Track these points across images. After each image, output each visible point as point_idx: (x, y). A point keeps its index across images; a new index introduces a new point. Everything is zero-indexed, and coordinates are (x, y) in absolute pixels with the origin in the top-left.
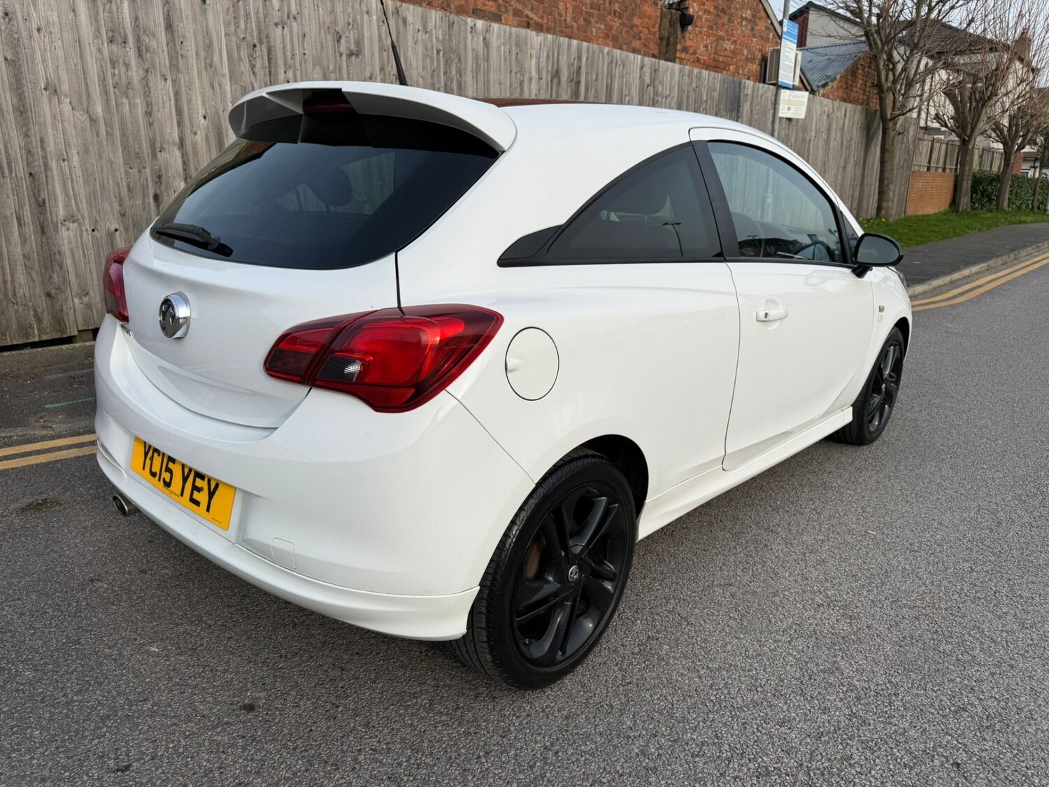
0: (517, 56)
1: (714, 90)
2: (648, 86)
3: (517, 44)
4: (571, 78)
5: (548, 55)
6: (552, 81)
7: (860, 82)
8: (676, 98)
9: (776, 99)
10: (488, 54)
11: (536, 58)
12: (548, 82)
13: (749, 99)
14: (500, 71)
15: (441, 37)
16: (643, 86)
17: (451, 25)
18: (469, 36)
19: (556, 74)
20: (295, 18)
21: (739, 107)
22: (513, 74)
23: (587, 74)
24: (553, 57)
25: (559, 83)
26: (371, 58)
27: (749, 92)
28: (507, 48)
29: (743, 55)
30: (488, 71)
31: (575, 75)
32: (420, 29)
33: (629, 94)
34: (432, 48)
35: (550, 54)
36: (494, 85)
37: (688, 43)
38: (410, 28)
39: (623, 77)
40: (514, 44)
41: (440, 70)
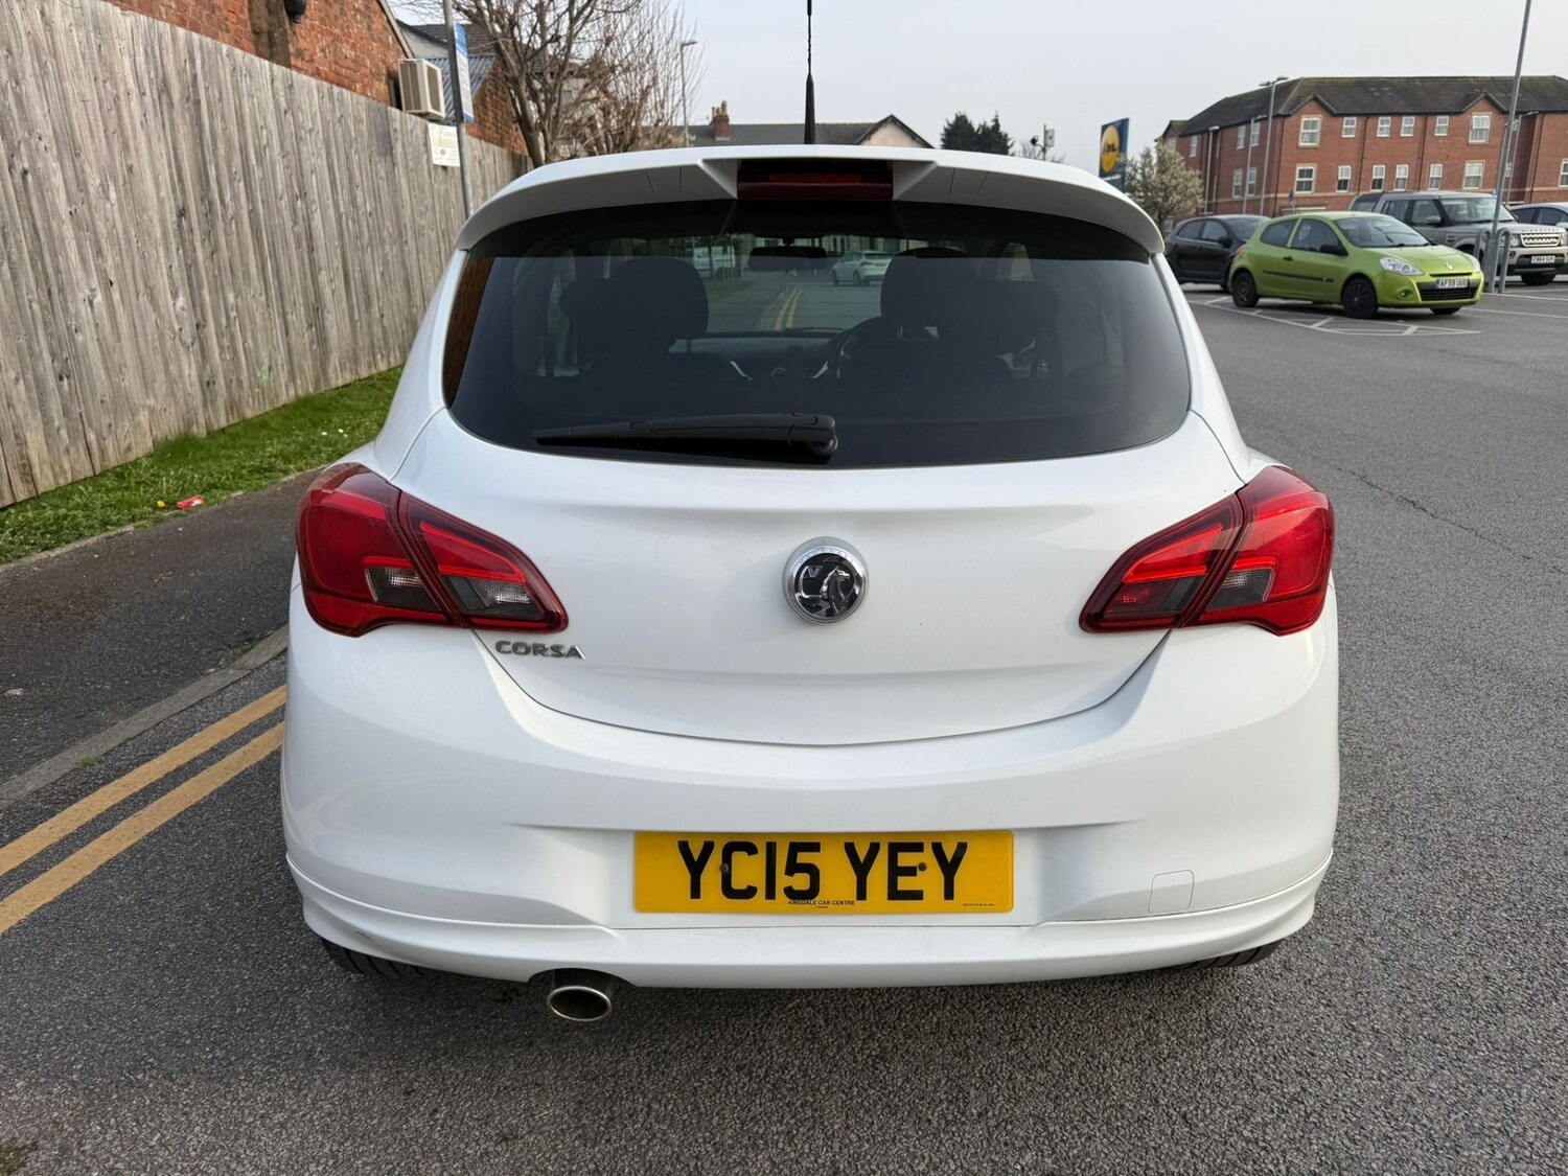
0: (100, 51)
1: (361, 121)
2: (286, 112)
3: (97, 28)
4: (187, 95)
5: (146, 52)
6: (160, 99)
7: (491, 114)
8: (321, 133)
9: (426, 138)
10: (53, 42)
11: (130, 56)
13: (400, 137)
14: (79, 77)
16: (280, 112)
19: (164, 88)
21: (392, 148)
22: (101, 84)
23: (207, 89)
24: (154, 57)
25: (171, 105)
27: (398, 126)
28: (82, 34)
29: (366, 67)
30: (60, 78)
31: (191, 89)
33: (266, 127)
35: (149, 49)
37: (303, 44)
39: (253, 96)
40: (91, 28)
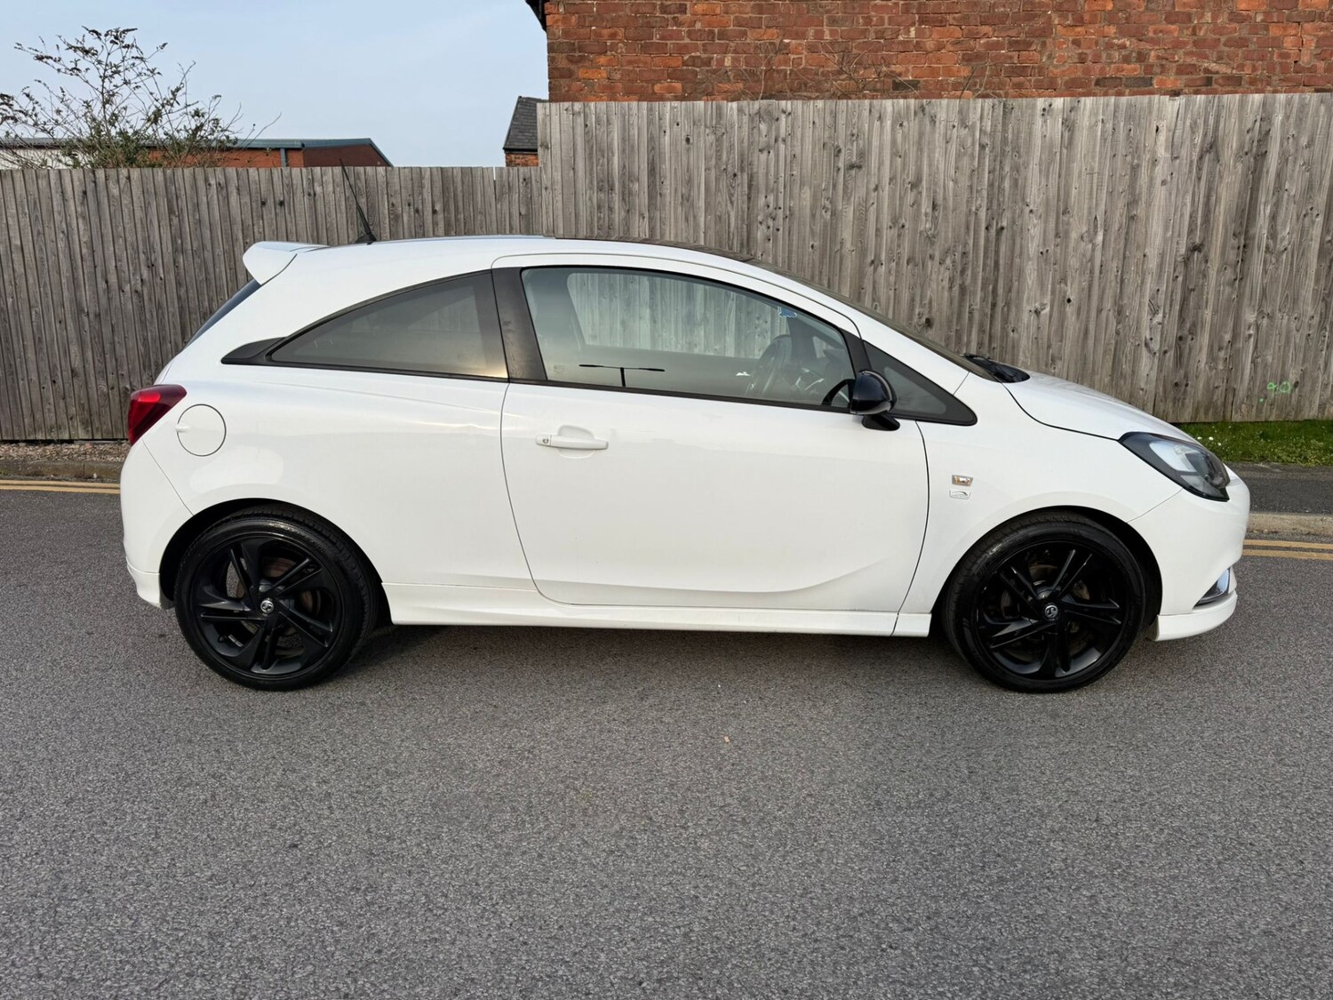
0: (1128, 134)
3: (1130, 118)
4: (1247, 150)
5: (1194, 124)
6: (1201, 158)
10: (1071, 139)
11: (1169, 131)
12: (1192, 162)
14: (1093, 157)
15: (989, 129)
17: (1007, 111)
18: (1039, 120)
19: (1212, 147)
20: (784, 140)
22: (1119, 158)
24: (1206, 126)
26: (879, 169)
28: (1109, 126)
30: (1070, 160)
31: (1255, 143)
32: (956, 124)
34: (973, 144)
35: (1201, 122)
36: (1080, 176)
38: (940, 128)
40: (1122, 118)
41: (983, 170)
